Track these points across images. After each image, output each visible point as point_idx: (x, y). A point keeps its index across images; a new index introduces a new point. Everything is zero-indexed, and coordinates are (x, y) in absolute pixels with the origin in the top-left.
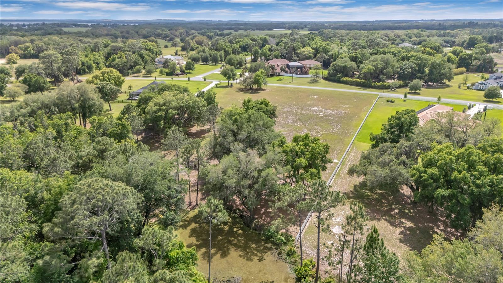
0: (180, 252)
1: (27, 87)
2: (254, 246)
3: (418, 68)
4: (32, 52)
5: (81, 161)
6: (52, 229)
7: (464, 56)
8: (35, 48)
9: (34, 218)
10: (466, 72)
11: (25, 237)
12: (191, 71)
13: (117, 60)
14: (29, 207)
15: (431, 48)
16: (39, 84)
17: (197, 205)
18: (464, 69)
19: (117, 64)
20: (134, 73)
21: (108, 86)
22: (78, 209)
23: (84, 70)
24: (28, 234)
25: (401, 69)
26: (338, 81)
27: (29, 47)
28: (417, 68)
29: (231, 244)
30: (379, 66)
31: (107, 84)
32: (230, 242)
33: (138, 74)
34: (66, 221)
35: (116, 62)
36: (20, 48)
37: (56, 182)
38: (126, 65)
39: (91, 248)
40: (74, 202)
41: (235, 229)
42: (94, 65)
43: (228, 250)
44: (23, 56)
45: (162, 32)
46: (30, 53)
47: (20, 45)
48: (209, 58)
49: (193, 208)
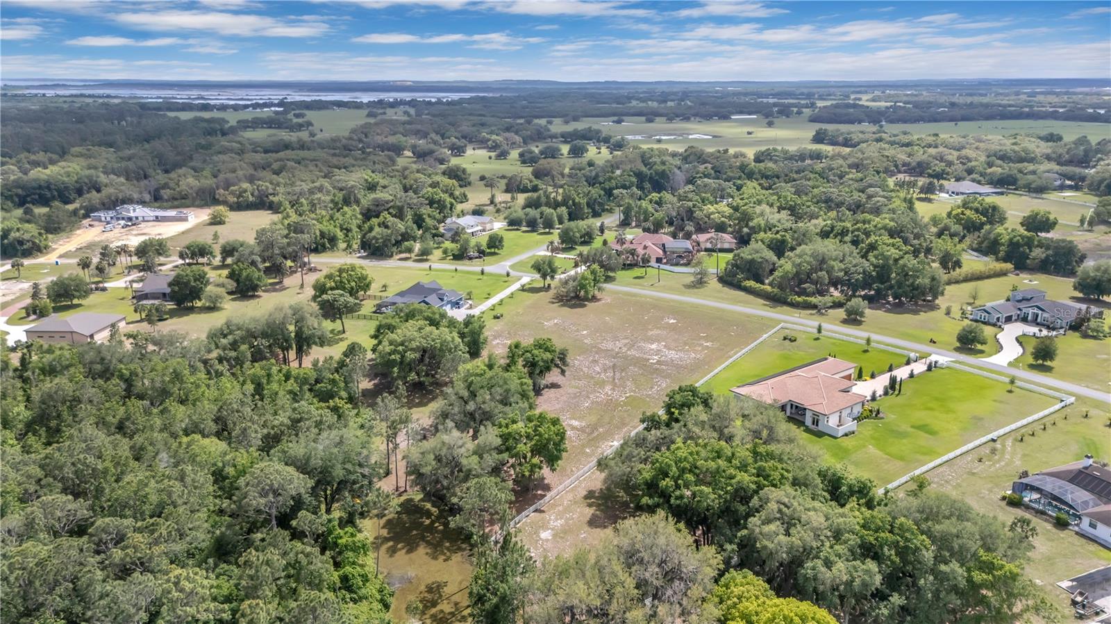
0: (350, 540)
1: (235, 285)
2: (448, 544)
3: (877, 273)
4: (251, 199)
5: (272, 432)
6: (230, 505)
7: (1015, 240)
8: (256, 193)
9: (219, 493)
10: (1011, 272)
11: (209, 510)
12: (496, 251)
13: (377, 229)
14: (215, 482)
15: (977, 210)
16: (251, 280)
17: (406, 491)
18: (1009, 266)
19: (374, 237)
20: (401, 252)
21: (342, 299)
22: (249, 491)
23: (323, 246)
24: (212, 508)
25: (846, 273)
26: (738, 287)
27: (245, 191)
28: (874, 273)
29: (423, 540)
30: (806, 267)
31: (342, 295)
32: (423, 538)
33: (407, 255)
34: (240, 501)
35: (373, 234)
36: (232, 193)
37: (242, 458)
38: (390, 240)
39: (259, 525)
40: (247, 484)
41: (437, 525)
42: (340, 234)
43: (418, 546)
44: (235, 206)
45: (488, 136)
46: (247, 201)
47: (232, 188)
48: (539, 220)
49: (400, 495)
